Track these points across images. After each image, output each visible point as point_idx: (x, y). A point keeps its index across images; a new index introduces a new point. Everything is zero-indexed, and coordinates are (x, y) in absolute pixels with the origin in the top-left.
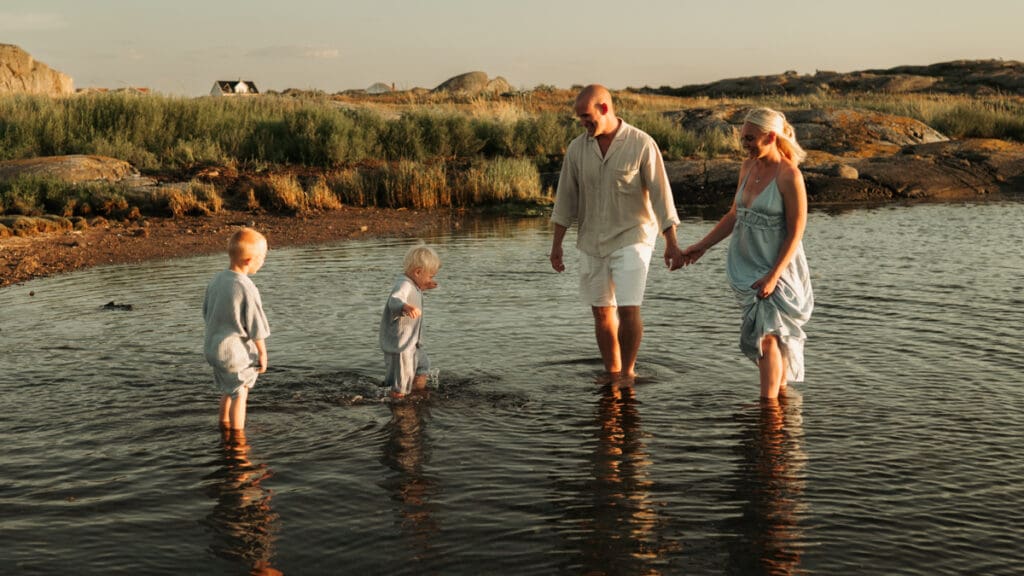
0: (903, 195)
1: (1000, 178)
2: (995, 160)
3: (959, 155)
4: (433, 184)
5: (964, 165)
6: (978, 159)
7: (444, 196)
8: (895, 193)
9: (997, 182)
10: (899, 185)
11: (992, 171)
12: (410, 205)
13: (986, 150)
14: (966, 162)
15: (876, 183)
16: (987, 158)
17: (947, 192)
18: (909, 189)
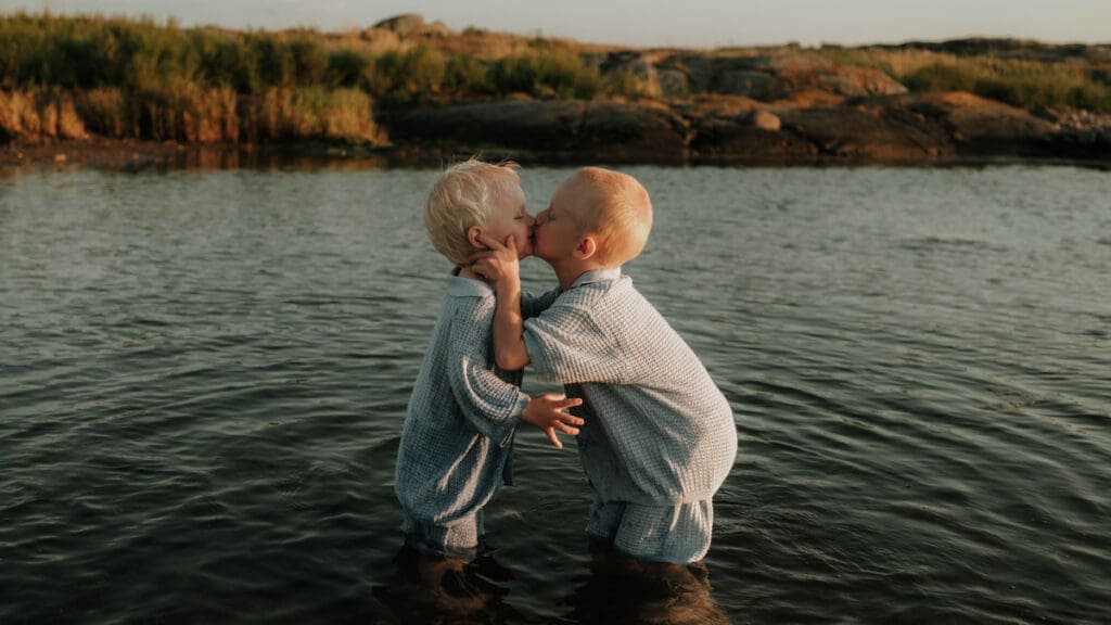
0: (832, 152)
1: (959, 136)
2: (956, 116)
3: (913, 109)
4: (216, 113)
5: (917, 120)
6: (936, 114)
7: (229, 127)
8: (822, 150)
9: (953, 141)
10: (829, 139)
11: (950, 128)
12: (182, 137)
13: (948, 104)
14: (921, 117)
15: (799, 135)
16: (947, 113)
17: (889, 152)
18: (842, 143)
